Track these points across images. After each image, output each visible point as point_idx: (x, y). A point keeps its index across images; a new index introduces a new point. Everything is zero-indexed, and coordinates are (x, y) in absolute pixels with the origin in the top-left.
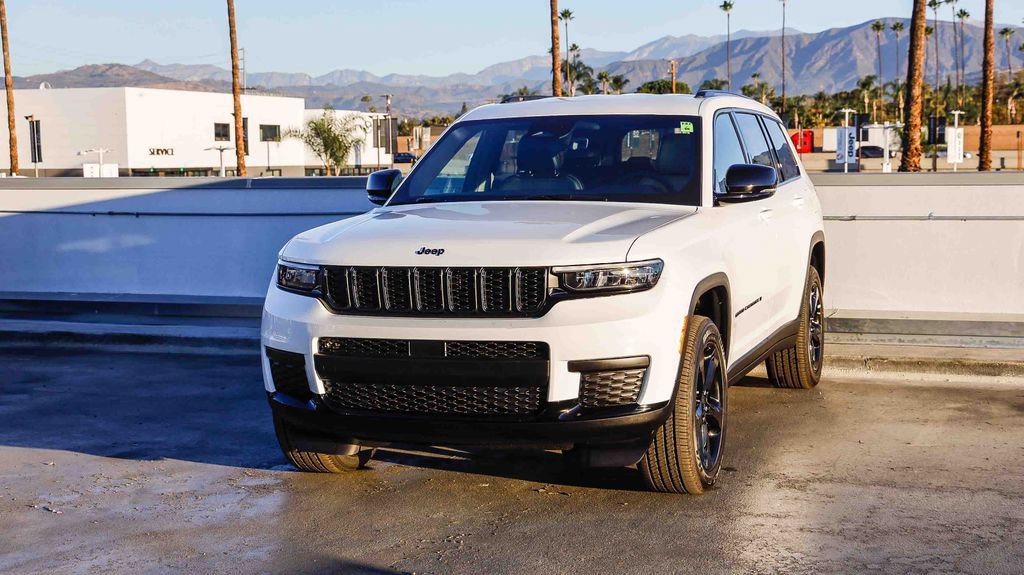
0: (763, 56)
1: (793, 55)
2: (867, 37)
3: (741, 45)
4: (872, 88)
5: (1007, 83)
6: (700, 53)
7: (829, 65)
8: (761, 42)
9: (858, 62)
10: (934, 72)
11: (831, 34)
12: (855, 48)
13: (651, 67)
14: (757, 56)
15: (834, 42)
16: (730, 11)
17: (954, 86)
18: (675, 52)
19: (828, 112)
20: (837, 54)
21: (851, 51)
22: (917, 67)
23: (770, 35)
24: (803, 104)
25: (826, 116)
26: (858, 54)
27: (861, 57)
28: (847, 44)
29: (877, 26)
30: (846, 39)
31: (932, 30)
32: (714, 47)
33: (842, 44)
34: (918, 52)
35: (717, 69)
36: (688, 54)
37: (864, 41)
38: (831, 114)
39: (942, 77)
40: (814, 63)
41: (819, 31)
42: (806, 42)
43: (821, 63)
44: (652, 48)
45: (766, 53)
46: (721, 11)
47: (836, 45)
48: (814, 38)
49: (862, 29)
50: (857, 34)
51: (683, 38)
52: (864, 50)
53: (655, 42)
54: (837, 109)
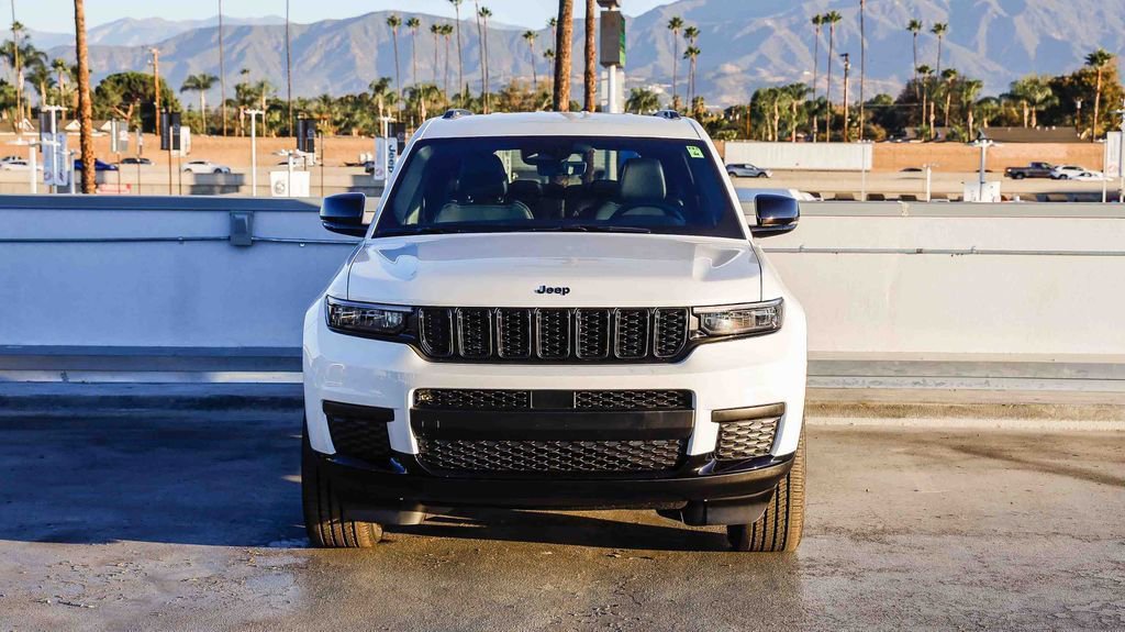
0: (246, 48)
1: (281, 49)
2: (366, 32)
3: (216, 35)
4: (387, 92)
5: (531, 92)
6: (166, 41)
7: (322, 65)
8: (244, 31)
9: (358, 60)
11: (325, 26)
12: (353, 44)
13: (107, 54)
14: (239, 48)
15: (330, 35)
17: (475, 95)
18: (136, 38)
19: (338, 118)
20: (332, 51)
21: (348, 48)
22: (565, 77)
23: (253, 23)
24: (309, 107)
25: (336, 123)
26: (356, 51)
27: (361, 55)
28: (343, 40)
29: (392, 21)
30: (343, 33)
31: (451, 28)
32: (185, 34)
33: (338, 38)
34: (565, 60)
35: (190, 61)
36: (152, 40)
37: (363, 35)
38: (342, 121)
40: (306, 60)
41: (311, 22)
42: (295, 34)
43: (314, 60)
44: (106, 32)
45: (250, 44)
47: (329, 40)
48: (306, 30)
49: (361, 22)
50: (355, 27)
51: (146, 21)
52: (364, 47)
53: (111, 24)
54: (348, 115)
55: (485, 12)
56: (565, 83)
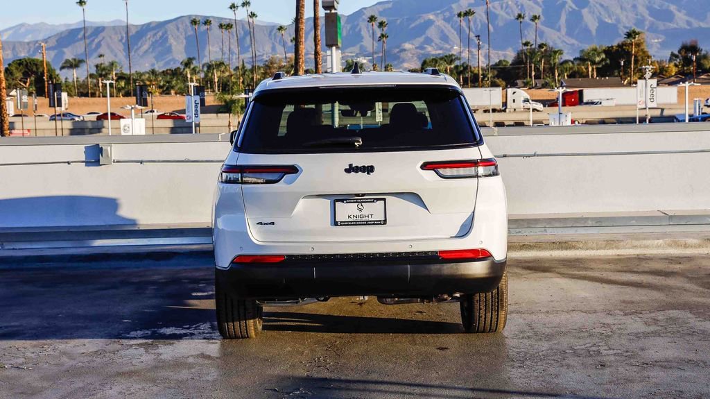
0: (101, 41)
1: (124, 41)
2: (178, 29)
3: (82, 33)
4: (192, 67)
5: (283, 64)
6: (49, 37)
7: (151, 49)
8: (99, 30)
9: (173, 48)
10: (227, 56)
11: (151, 26)
12: (170, 37)
13: (11, 47)
14: (96, 41)
15: (155, 32)
16: (85, 7)
17: (248, 67)
18: (30, 36)
19: (162, 84)
20: (156, 41)
21: (167, 38)
23: (105, 25)
24: (143, 77)
25: (160, 87)
26: (171, 40)
27: (175, 43)
28: (163, 35)
29: (194, 22)
30: (163, 30)
31: (232, 25)
32: (62, 33)
33: (160, 34)
35: (65, 50)
36: (40, 37)
37: (176, 31)
38: (164, 85)
39: (232, 59)
40: (140, 47)
41: (143, 23)
42: (133, 32)
43: (145, 47)
44: (10, 32)
45: (104, 38)
46: (78, 6)
47: (155, 34)
48: (139, 29)
49: (174, 23)
50: (170, 26)
51: (36, 25)
52: (177, 38)
53: (14, 27)
54: (168, 82)
55: (253, 15)
56: (301, 60)
